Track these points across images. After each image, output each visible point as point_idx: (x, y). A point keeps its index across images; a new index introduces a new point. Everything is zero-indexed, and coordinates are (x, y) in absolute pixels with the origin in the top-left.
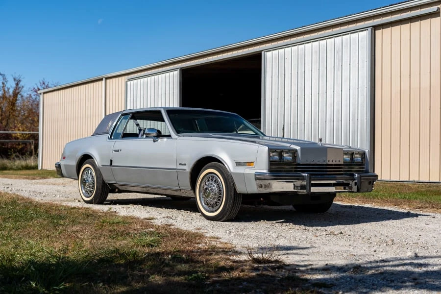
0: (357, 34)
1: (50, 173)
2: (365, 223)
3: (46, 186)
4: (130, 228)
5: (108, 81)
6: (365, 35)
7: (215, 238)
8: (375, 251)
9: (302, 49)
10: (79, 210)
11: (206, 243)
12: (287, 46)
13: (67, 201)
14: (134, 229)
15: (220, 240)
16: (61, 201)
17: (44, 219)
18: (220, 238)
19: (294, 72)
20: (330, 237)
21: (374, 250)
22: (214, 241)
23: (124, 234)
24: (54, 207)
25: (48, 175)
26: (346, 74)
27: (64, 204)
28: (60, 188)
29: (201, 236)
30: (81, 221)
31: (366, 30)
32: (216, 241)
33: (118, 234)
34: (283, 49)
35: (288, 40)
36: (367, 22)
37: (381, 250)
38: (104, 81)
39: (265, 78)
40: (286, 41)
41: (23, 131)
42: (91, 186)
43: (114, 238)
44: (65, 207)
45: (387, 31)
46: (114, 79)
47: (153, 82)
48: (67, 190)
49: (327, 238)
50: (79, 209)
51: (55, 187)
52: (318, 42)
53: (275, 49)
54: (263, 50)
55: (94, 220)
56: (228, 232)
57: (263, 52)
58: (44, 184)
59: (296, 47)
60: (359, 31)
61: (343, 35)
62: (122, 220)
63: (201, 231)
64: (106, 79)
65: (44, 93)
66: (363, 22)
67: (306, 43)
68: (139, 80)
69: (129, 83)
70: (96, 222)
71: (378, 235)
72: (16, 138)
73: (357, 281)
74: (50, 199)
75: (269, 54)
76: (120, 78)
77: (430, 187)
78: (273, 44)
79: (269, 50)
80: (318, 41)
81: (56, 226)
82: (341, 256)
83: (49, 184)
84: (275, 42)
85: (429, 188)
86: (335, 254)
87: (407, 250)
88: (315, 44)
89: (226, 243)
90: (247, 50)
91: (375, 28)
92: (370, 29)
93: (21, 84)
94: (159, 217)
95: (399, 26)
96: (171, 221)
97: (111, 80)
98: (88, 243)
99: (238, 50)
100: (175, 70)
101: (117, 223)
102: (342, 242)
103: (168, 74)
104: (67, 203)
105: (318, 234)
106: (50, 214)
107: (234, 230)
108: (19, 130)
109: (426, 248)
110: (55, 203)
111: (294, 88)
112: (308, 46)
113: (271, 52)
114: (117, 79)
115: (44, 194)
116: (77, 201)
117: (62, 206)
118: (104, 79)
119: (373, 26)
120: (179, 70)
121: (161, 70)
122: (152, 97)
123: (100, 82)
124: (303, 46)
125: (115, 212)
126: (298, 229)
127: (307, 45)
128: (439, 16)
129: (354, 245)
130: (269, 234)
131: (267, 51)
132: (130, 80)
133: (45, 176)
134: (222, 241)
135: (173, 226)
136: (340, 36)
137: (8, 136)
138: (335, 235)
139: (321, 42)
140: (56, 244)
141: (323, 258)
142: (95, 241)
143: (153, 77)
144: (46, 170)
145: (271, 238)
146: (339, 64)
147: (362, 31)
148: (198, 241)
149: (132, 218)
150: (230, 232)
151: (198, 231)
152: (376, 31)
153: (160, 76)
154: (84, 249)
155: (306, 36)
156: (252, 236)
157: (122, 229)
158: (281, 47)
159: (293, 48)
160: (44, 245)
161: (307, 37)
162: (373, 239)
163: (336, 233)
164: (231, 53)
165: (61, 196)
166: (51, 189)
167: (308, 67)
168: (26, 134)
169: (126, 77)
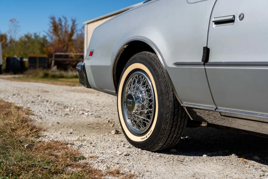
41: (76, 53)
42: (146, 111)
65: (88, 24)
72: (72, 58)
93: (76, 23)
108: (73, 52)
137: (67, 56)
168: (78, 55)
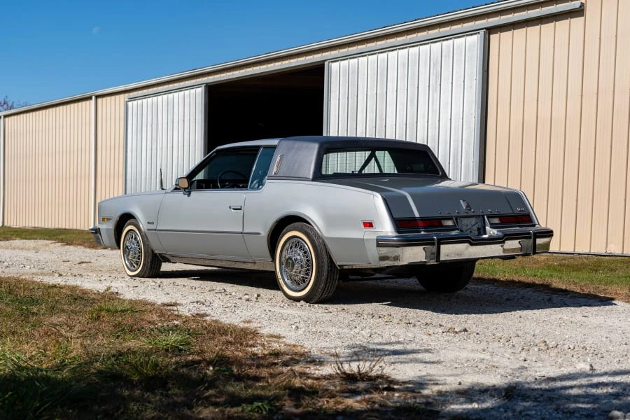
0: (463, 39)
1: (15, 231)
2: (494, 314)
3: (10, 251)
4: (142, 320)
5: (100, 100)
6: (475, 41)
7: (275, 337)
8: (525, 360)
9: (384, 59)
10: (62, 290)
11: (263, 345)
12: (362, 54)
13: (42, 274)
14: (150, 322)
15: (284, 340)
16: (33, 274)
17: (7, 305)
18: (284, 337)
19: (371, 93)
20: (449, 336)
21: (522, 358)
22: (275, 342)
23: (134, 331)
24: (22, 285)
25: (13, 235)
26: (446, 97)
27: (38, 279)
28: (31, 254)
29: (255, 334)
30: (66, 307)
31: (476, 34)
32: (278, 342)
33: (124, 329)
34: (356, 60)
35: (364, 46)
36: (478, 22)
37: (534, 359)
38: (93, 101)
39: (329, 100)
40: (360, 47)
43: (119, 336)
44: (39, 284)
45: (506, 36)
46: (108, 98)
47: (165, 103)
48: (41, 258)
49: (446, 338)
50: (61, 288)
51: (24, 253)
52: (406, 50)
53: (344, 58)
54: (326, 60)
55: (85, 306)
56: (294, 327)
57: (326, 63)
58: (7, 248)
59: (375, 56)
60: (467, 35)
61: (443, 40)
62: (128, 307)
63: (253, 326)
64: (97, 97)
65: (5, 116)
66: (472, 21)
67: (389, 51)
68: (145, 100)
69: (130, 104)
70: (89, 309)
71: (520, 333)
73: (517, 413)
74: (16, 271)
75: (335, 66)
76: (117, 97)
77: (564, 259)
78: (342, 51)
79: (335, 60)
80: (406, 48)
81: (26, 315)
82: (476, 369)
83: (14, 249)
84: (345, 48)
85: (563, 262)
86: (465, 365)
87: (573, 359)
88: (403, 52)
89: (294, 346)
90: (303, 59)
91: (490, 30)
92: (482, 32)
94: (184, 302)
95: (524, 29)
96: (203, 310)
97: (104, 99)
98: (78, 346)
99: (290, 59)
100: (198, 86)
101: (122, 311)
102: (470, 345)
103: (187, 92)
104: (41, 277)
105: (431, 332)
106: (17, 296)
107: (302, 325)
109: (599, 355)
110: (24, 277)
111: (371, 116)
112: (392, 54)
113: (338, 63)
114: (113, 97)
115: (6, 264)
116: (57, 275)
117: (33, 282)
118: (93, 97)
119: (486, 29)
120: (203, 86)
121: (177, 85)
122: (165, 125)
123: (88, 102)
124: (385, 54)
125: (117, 293)
126: (398, 323)
127: (390, 53)
128: (583, 15)
129: (490, 350)
130: (357, 331)
131: (332, 62)
132: (131, 99)
133: (9, 236)
134: (288, 341)
135: (207, 316)
136: (440, 41)
138: (456, 333)
139: (411, 49)
140: (26, 347)
141: (450, 372)
142: (89, 342)
143: (165, 96)
144: (9, 227)
145: (361, 338)
146: (436, 82)
147: (471, 35)
148: (251, 342)
149: (145, 303)
150: (297, 327)
151: (247, 325)
152: (491, 36)
153: (176, 94)
154: (72, 355)
155: (389, 41)
156: (331, 333)
157: (131, 321)
158: (353, 56)
159: (370, 57)
160: (6, 348)
161: (391, 43)
162: (515, 340)
163: (456, 330)
164: (280, 63)
165: (32, 266)
166: (16, 256)
167: (392, 86)
169: (127, 95)
